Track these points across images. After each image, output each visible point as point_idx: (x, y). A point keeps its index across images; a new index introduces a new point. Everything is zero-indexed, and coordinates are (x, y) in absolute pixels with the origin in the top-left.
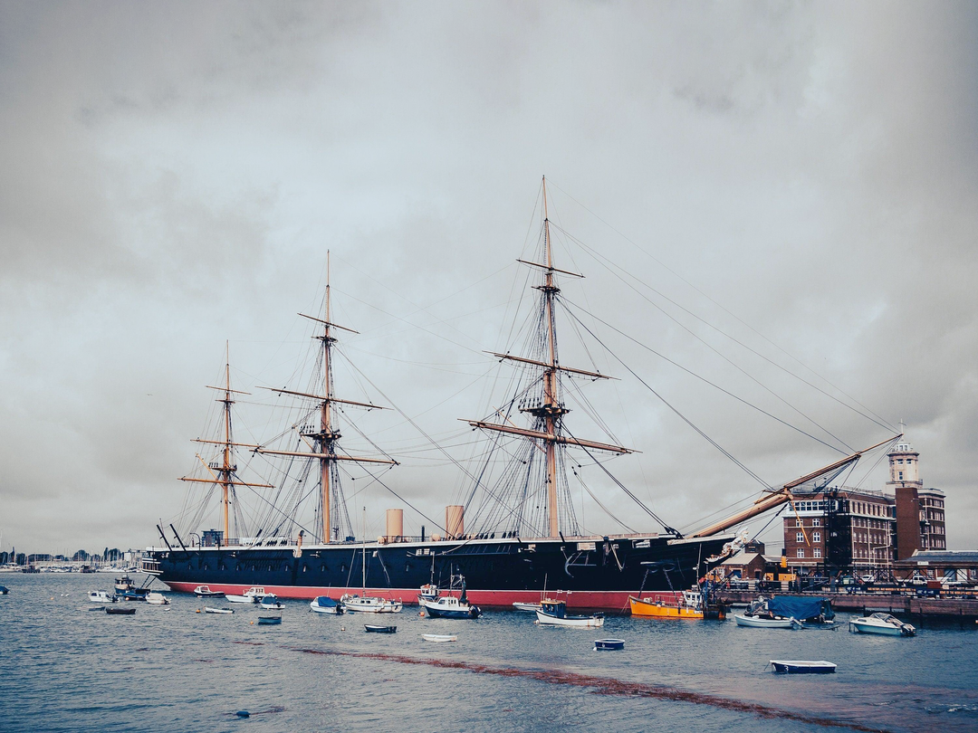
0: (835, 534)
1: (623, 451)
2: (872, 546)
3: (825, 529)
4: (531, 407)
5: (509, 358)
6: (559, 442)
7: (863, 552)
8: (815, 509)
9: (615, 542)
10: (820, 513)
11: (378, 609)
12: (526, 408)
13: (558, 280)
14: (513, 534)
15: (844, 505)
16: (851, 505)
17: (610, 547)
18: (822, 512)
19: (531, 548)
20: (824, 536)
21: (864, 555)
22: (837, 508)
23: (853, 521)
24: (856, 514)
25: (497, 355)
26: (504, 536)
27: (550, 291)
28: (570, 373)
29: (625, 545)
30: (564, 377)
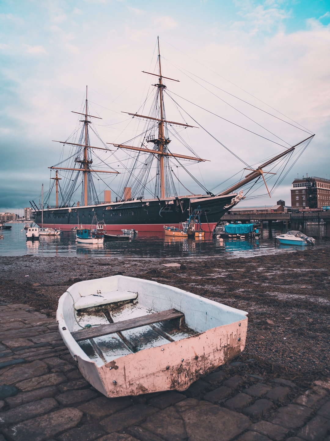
0: (311, 196)
1: (200, 160)
2: (326, 201)
3: (307, 194)
4: (151, 139)
5: (137, 116)
6: (165, 155)
7: (322, 203)
8: (303, 186)
9: (181, 200)
10: (305, 188)
11: (48, 233)
12: (149, 140)
13: (164, 81)
14: (141, 198)
15: (314, 184)
16: (317, 184)
17: (179, 203)
18: (306, 187)
19: (147, 204)
20: (306, 197)
21: (322, 204)
22: (312, 185)
23: (318, 190)
24: (320, 188)
25: (130, 114)
26: (138, 199)
27: (161, 87)
28: (172, 124)
29: (187, 200)
30: (168, 126)
